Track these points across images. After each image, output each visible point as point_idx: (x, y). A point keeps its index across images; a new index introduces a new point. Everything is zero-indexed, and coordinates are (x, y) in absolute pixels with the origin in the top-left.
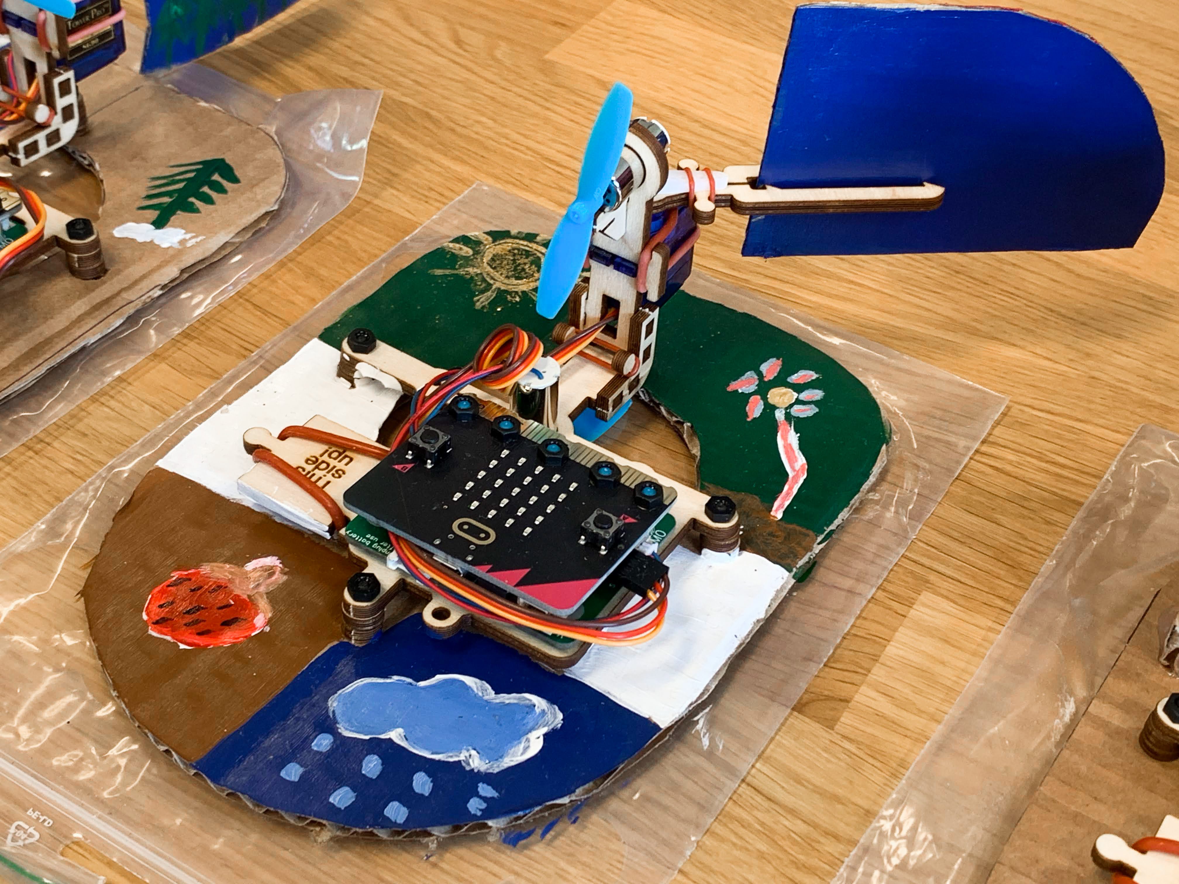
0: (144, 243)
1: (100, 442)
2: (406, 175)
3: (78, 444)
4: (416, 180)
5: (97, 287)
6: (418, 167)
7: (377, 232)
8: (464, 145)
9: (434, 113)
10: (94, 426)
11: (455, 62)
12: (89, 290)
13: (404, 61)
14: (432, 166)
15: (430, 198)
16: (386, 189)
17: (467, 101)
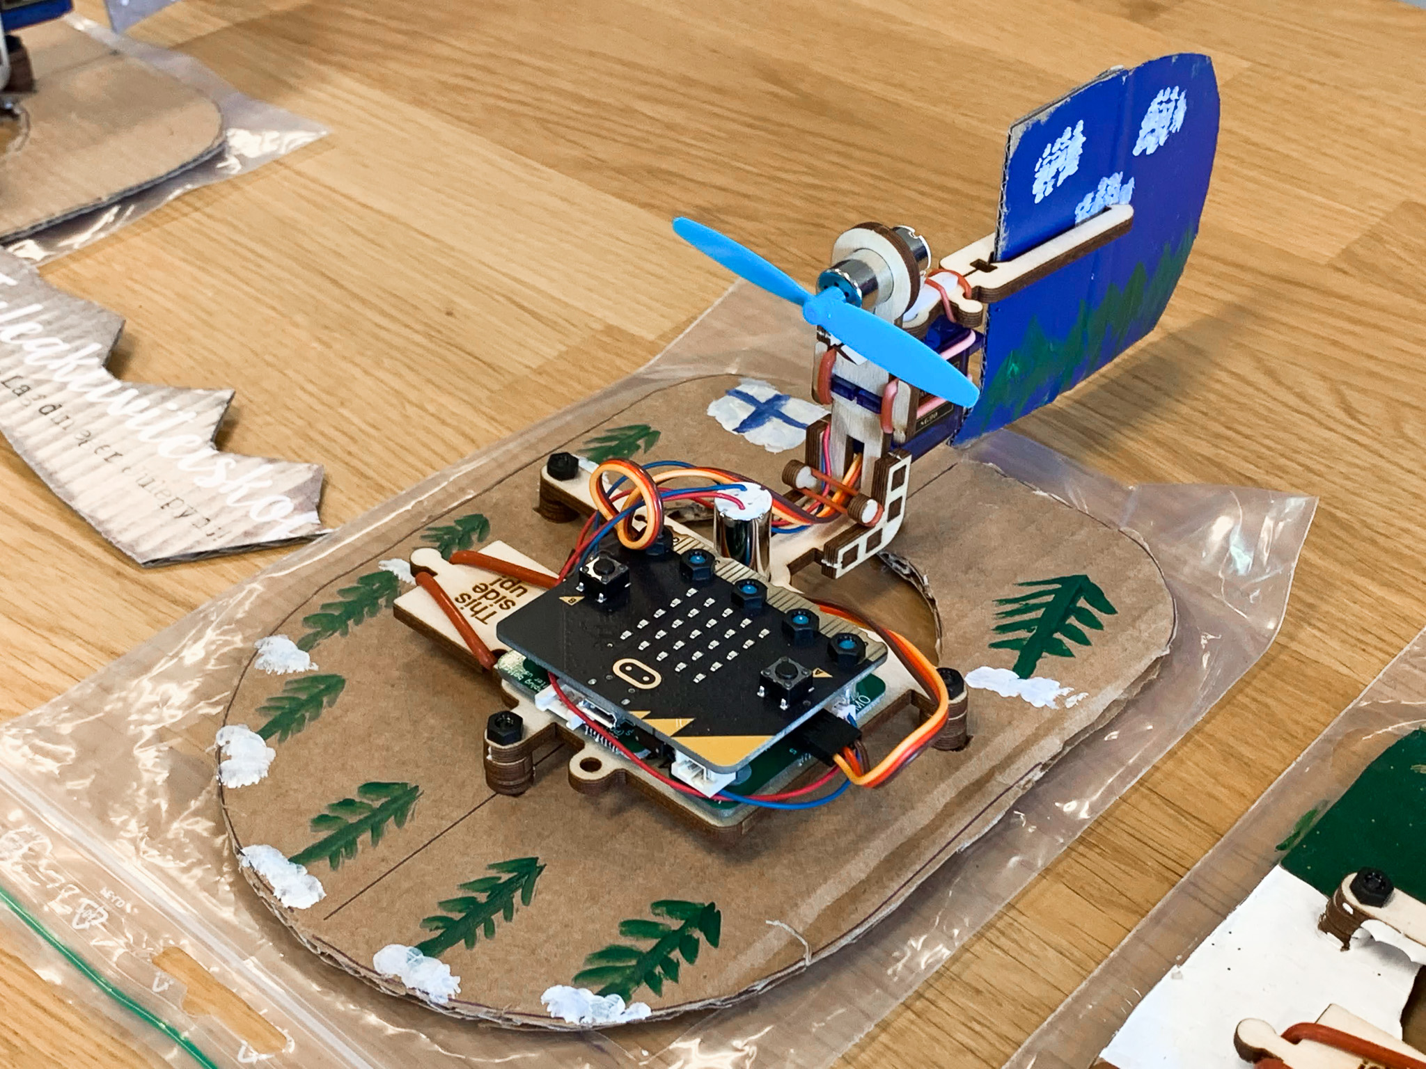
0: (1010, 699)
1: (1000, 1005)
2: (1325, 607)
3: (973, 1006)
4: (1340, 615)
5: (962, 763)
6: (1338, 594)
7: (1304, 691)
8: (1396, 565)
9: (1339, 514)
10: (985, 976)
11: (1349, 439)
12: (953, 768)
13: (1281, 434)
14: (1358, 595)
15: (1367, 644)
16: (1302, 627)
17: (1385, 499)
